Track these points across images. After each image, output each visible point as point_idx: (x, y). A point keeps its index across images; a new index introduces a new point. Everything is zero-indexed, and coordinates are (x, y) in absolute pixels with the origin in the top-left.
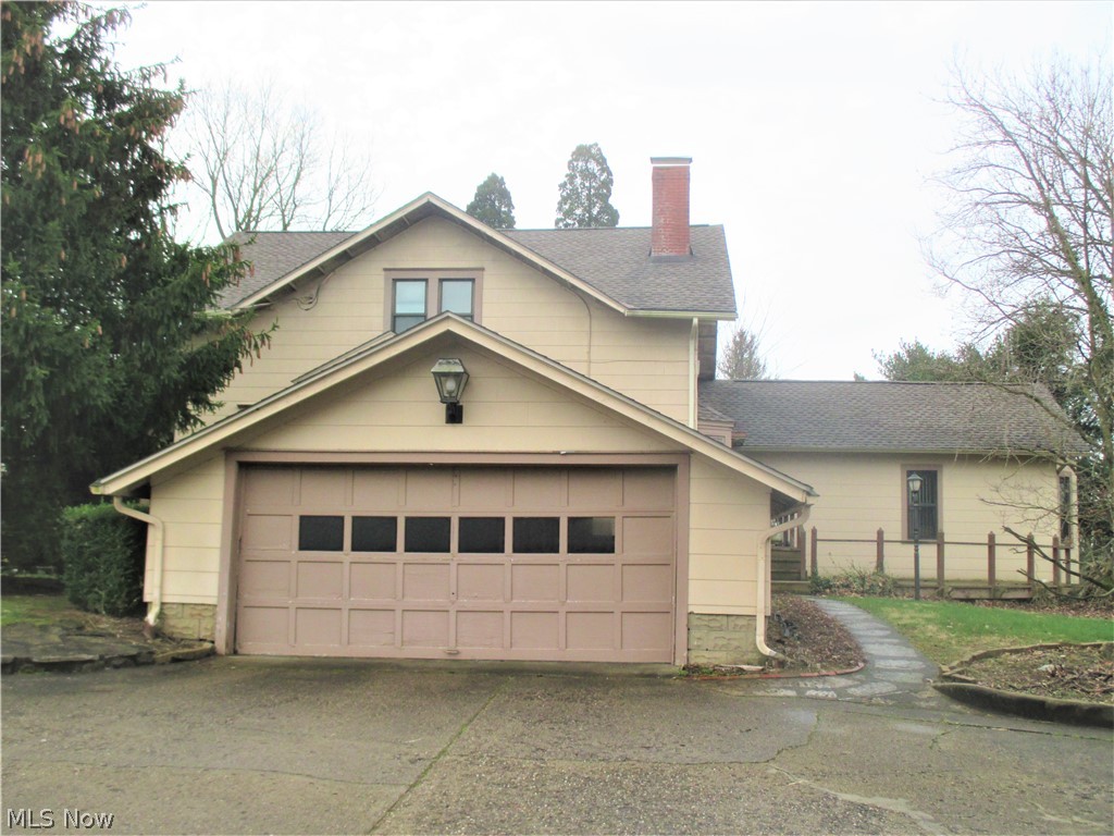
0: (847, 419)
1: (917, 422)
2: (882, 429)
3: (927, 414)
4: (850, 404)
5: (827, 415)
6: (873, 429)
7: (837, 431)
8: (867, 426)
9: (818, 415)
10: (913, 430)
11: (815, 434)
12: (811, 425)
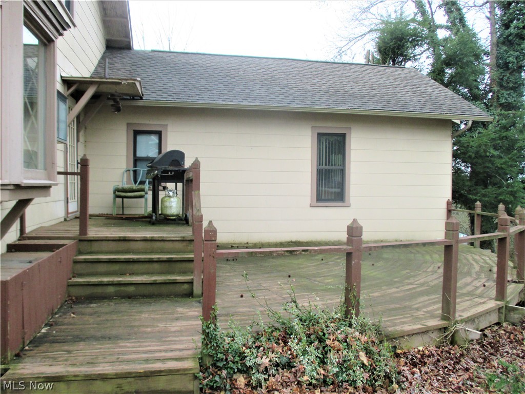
0: (258, 81)
1: (324, 87)
2: (292, 91)
3: (331, 82)
4: (259, 71)
5: (237, 78)
6: (283, 91)
7: (247, 91)
8: (277, 88)
9: (228, 78)
10: (322, 93)
11: (226, 92)
12: (222, 85)
